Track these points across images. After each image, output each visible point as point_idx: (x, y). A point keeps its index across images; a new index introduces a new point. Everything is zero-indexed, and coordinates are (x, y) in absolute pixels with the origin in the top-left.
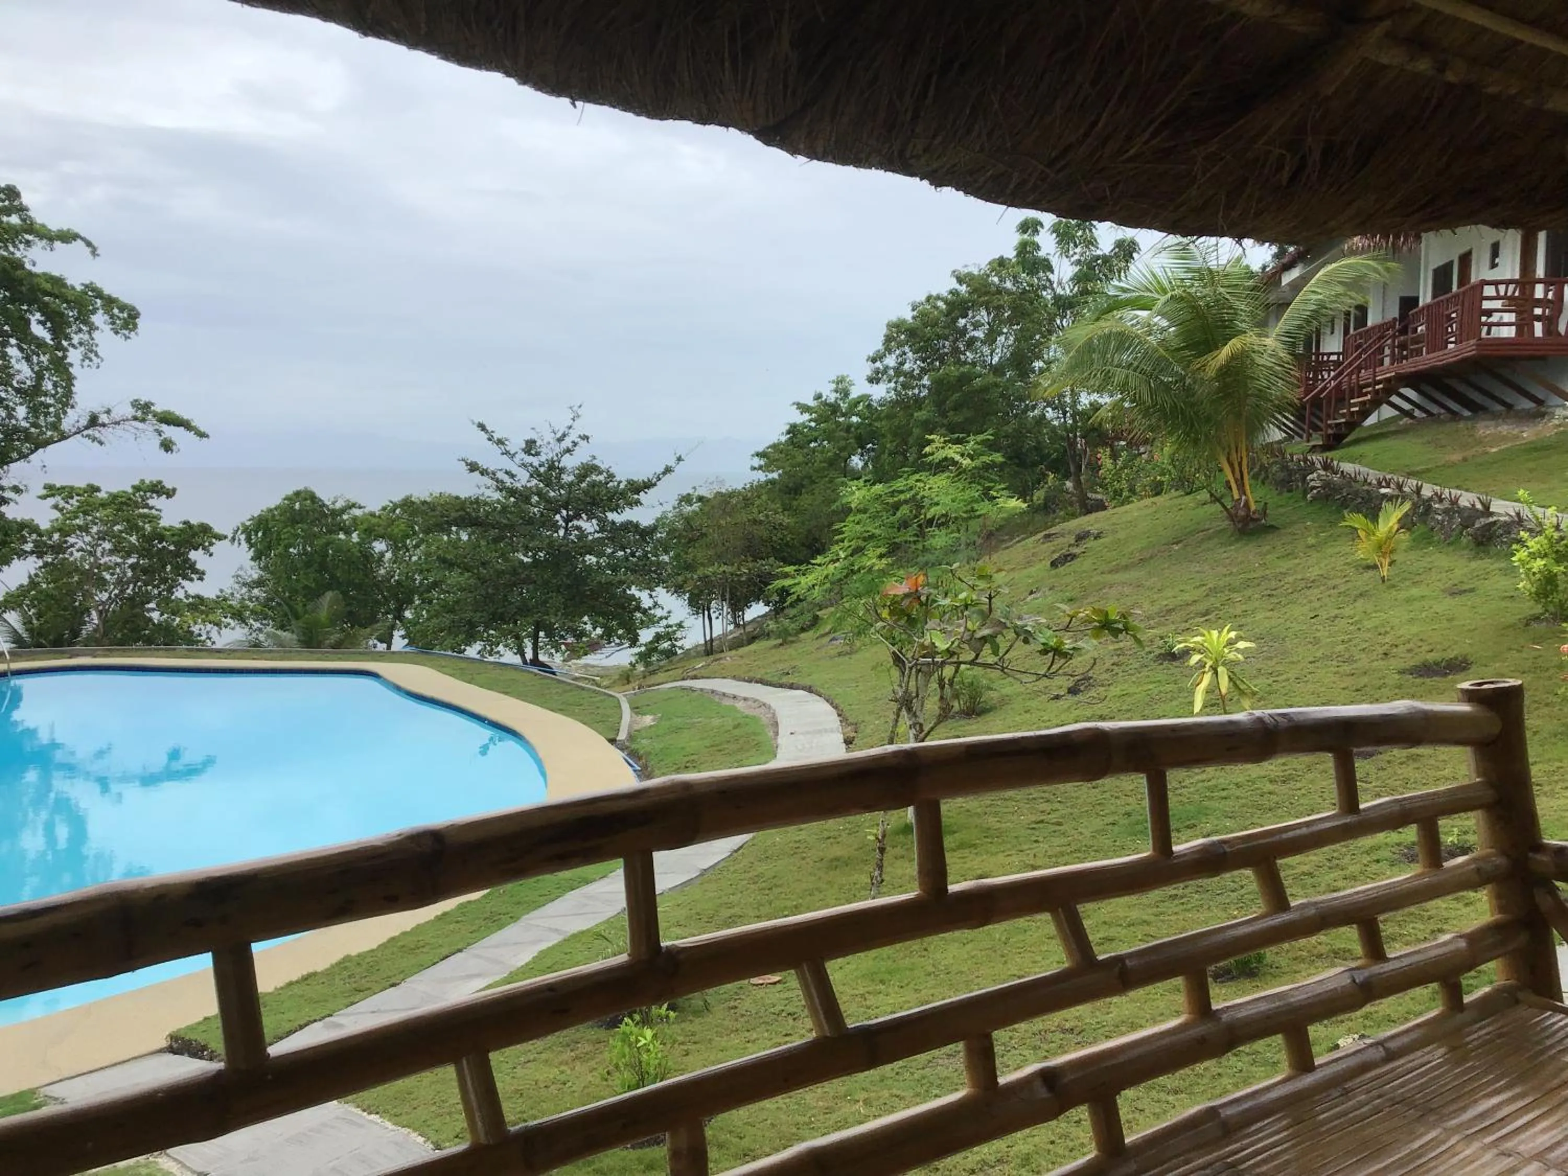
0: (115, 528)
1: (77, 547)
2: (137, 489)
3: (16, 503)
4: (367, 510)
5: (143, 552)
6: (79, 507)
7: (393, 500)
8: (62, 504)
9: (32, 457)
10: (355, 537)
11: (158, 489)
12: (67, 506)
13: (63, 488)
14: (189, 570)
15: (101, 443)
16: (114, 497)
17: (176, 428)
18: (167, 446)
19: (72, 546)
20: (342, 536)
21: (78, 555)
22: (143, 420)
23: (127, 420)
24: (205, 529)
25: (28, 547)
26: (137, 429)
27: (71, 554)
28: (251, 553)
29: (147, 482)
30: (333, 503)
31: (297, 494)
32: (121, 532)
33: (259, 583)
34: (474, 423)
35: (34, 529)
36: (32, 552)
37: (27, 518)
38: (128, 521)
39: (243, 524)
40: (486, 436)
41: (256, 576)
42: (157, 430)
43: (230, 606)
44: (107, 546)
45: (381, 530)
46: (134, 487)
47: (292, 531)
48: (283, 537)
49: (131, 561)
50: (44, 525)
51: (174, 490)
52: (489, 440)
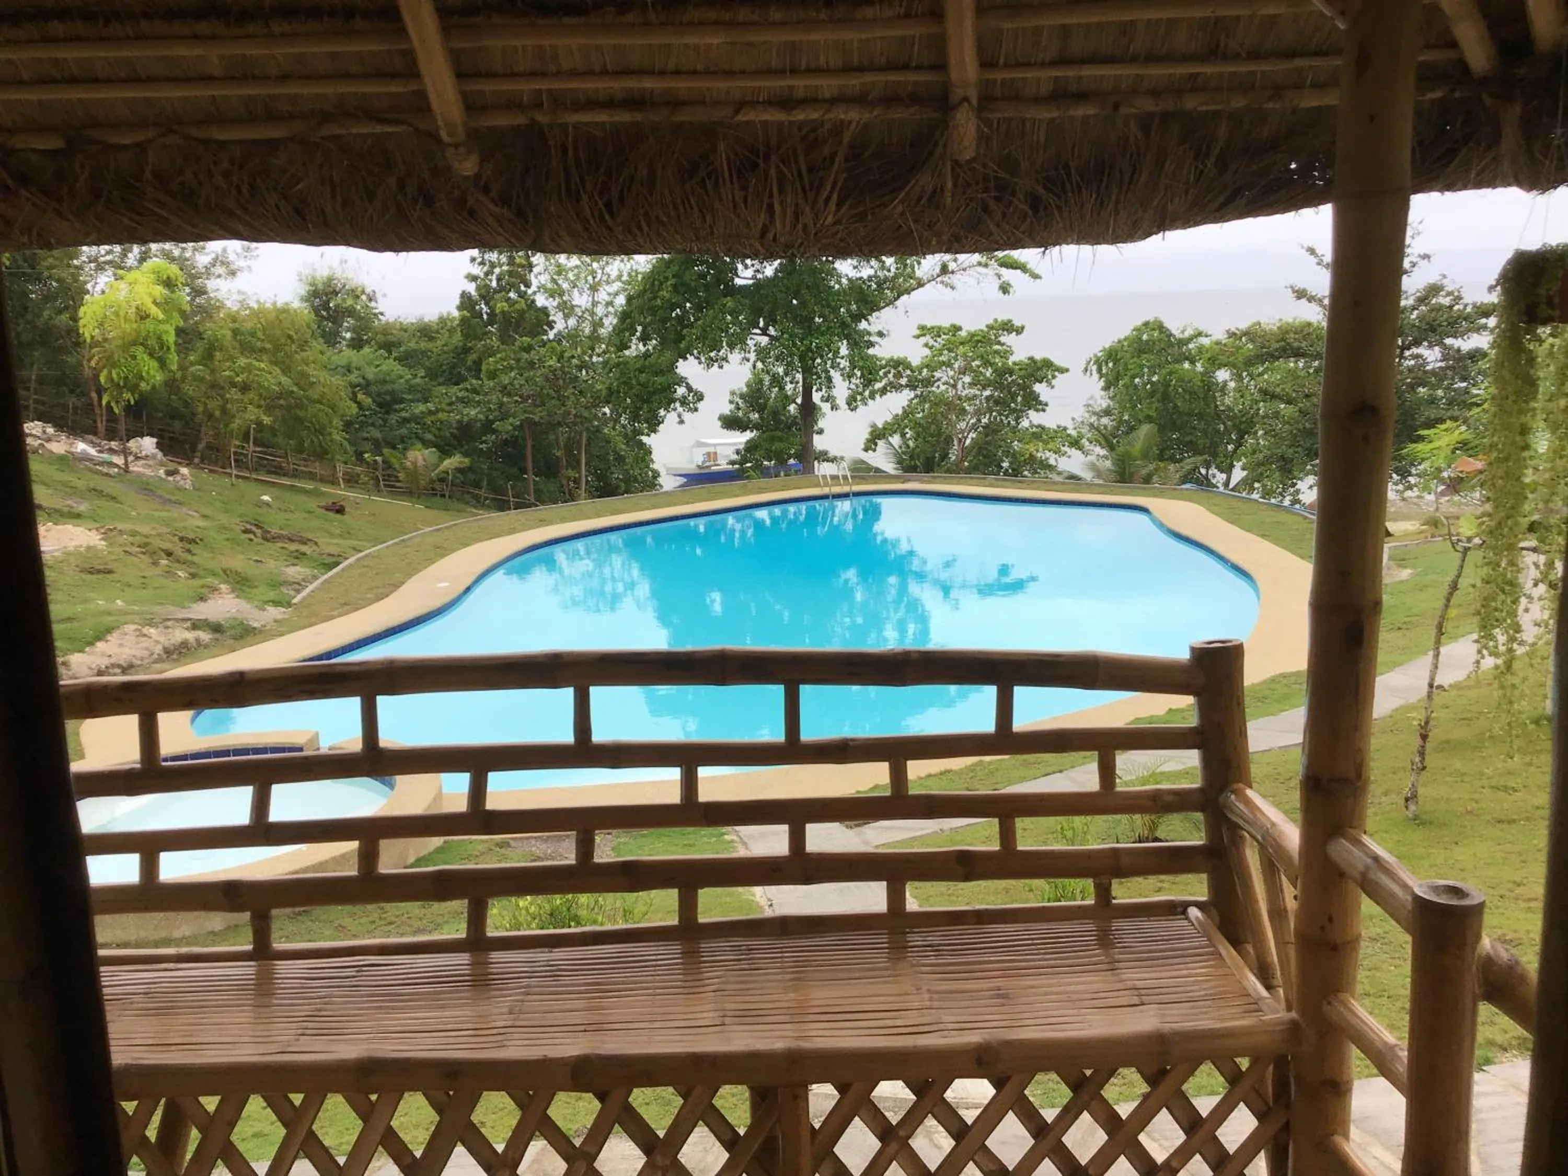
0: (973, 364)
1: (943, 380)
2: (990, 327)
3: (880, 346)
4: (1214, 338)
5: (997, 384)
6: (944, 345)
7: (1240, 328)
8: (931, 342)
9: (898, 303)
10: (1199, 367)
11: (1008, 327)
12: (935, 344)
13: (933, 328)
14: (1034, 402)
15: (953, 288)
16: (972, 335)
17: (1013, 271)
18: (1005, 289)
19: (939, 380)
20: (1187, 365)
21: (943, 388)
22: (986, 266)
23: (974, 266)
24: (1048, 364)
25: (903, 381)
26: (980, 273)
27: (938, 387)
28: (1102, 383)
29: (999, 320)
30: (1183, 332)
31: (1146, 324)
32: (978, 367)
33: (1107, 412)
34: (1303, 247)
35: (908, 366)
36: (907, 386)
37: (901, 356)
38: (982, 357)
39: (1095, 356)
40: (1316, 260)
41: (1104, 405)
42: (997, 274)
43: (1069, 435)
44: (967, 379)
45: (1223, 359)
46: (987, 326)
47: (1138, 361)
48: (1129, 367)
49: (987, 393)
50: (915, 362)
51: (1023, 328)
52: (1319, 264)
